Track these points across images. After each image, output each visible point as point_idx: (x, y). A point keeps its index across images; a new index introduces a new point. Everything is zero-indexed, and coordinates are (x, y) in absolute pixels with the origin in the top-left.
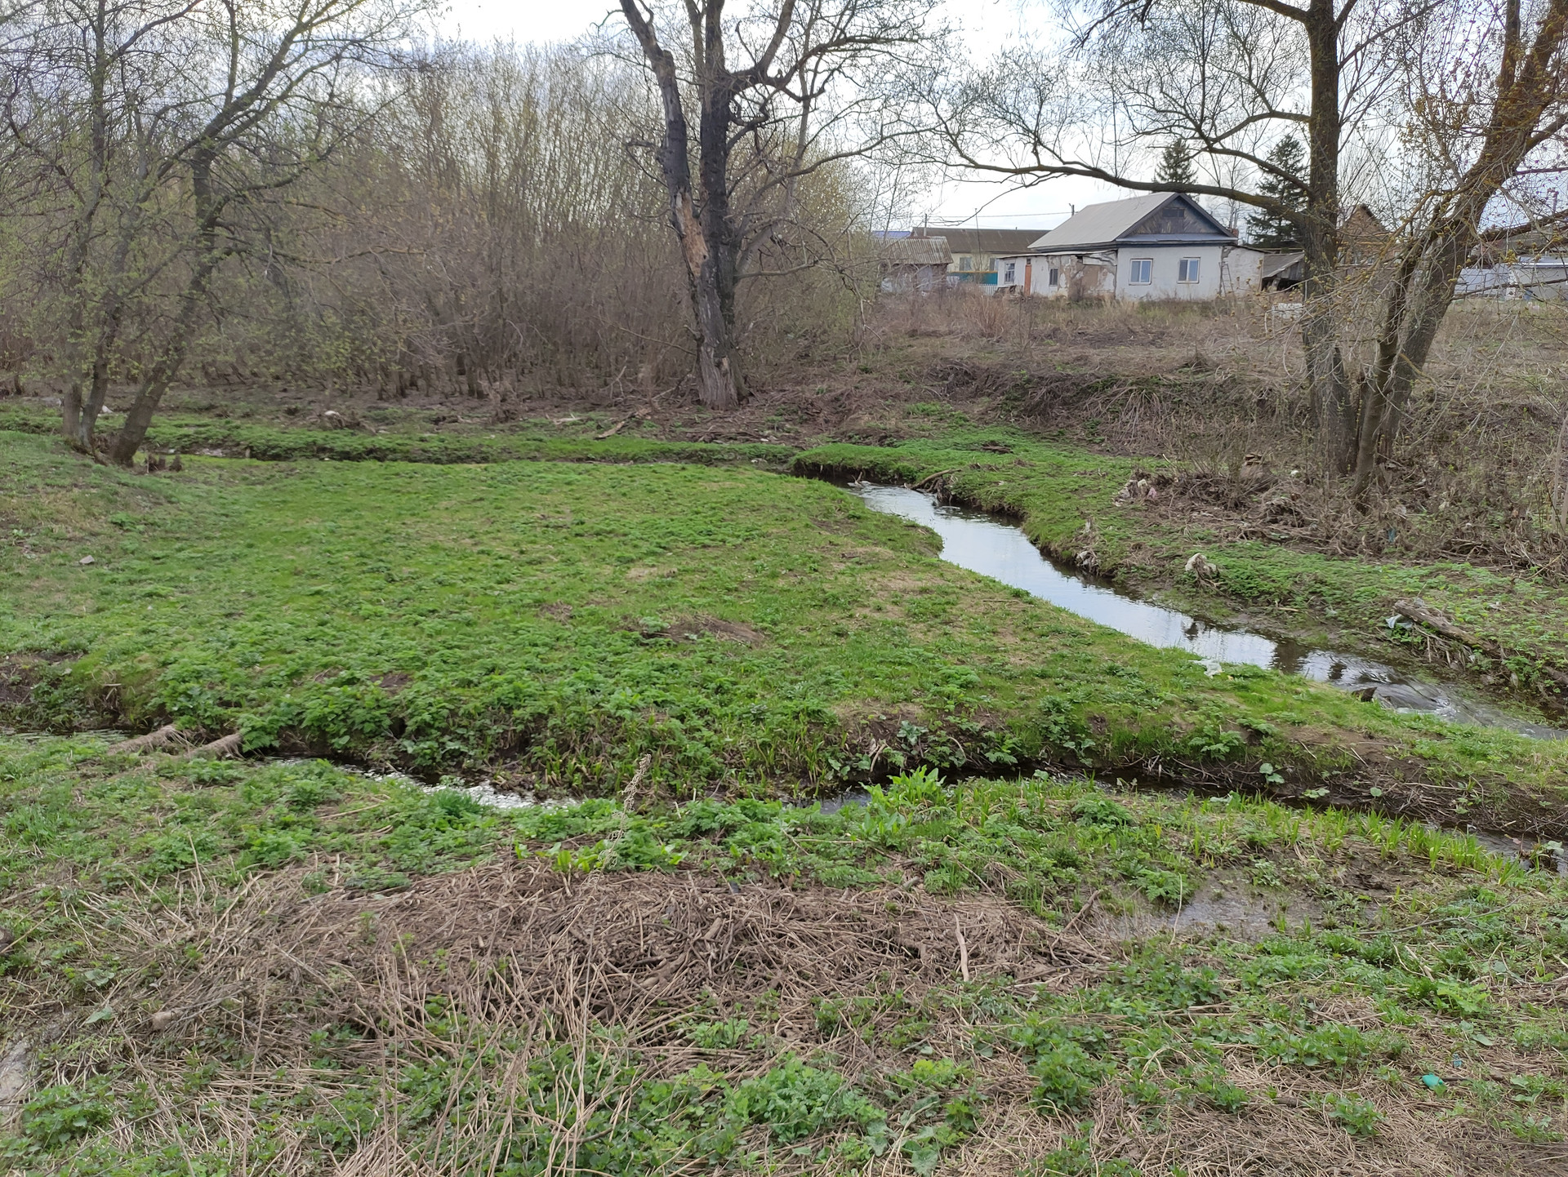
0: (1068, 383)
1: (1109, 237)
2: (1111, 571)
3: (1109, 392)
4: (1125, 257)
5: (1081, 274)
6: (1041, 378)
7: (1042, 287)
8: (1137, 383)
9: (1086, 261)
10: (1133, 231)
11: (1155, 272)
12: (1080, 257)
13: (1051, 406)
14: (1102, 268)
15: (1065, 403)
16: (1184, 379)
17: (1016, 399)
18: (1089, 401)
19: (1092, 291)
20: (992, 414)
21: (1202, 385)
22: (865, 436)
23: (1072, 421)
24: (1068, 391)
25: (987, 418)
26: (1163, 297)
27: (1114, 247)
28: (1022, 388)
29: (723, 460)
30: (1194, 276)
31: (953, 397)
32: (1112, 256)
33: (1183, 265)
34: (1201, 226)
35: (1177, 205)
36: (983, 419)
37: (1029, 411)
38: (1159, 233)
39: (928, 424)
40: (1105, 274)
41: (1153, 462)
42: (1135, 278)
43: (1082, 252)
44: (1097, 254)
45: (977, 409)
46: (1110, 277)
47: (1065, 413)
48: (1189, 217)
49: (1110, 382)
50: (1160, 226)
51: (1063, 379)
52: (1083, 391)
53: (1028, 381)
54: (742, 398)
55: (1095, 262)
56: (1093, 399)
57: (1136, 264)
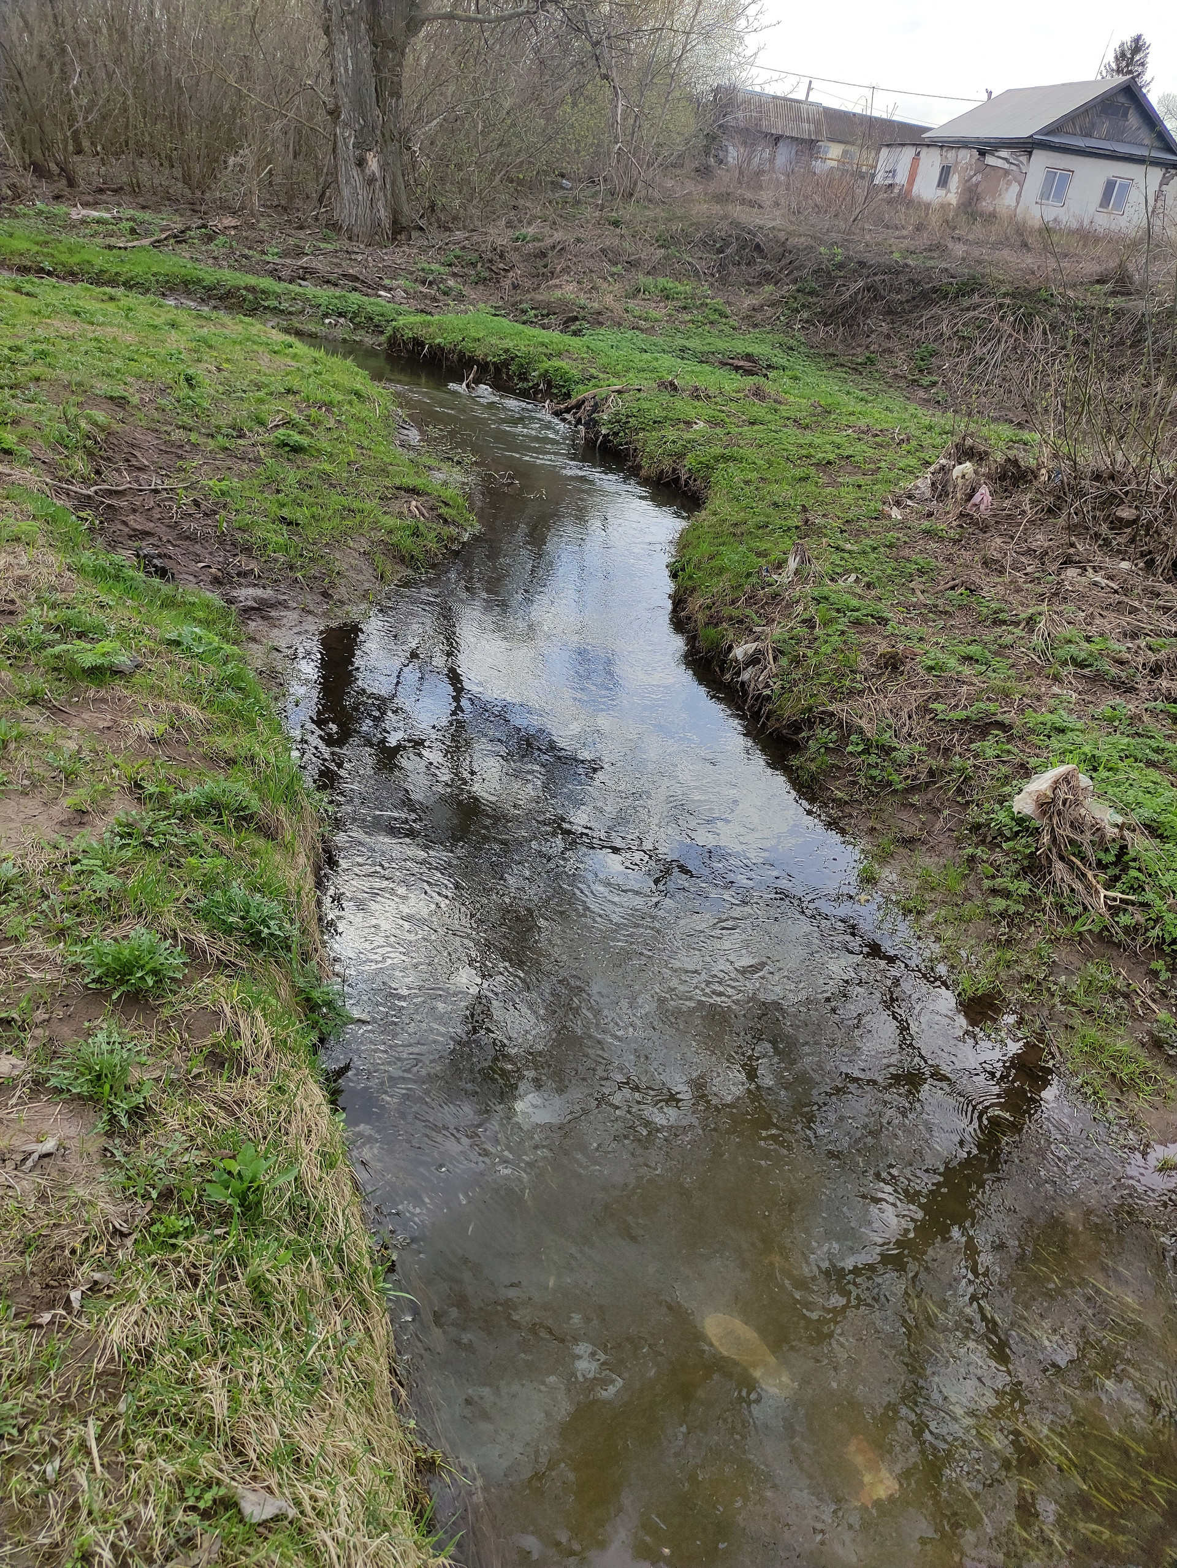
0: (903, 278)
1: (1024, 130)
2: (796, 727)
3: (966, 302)
4: (1041, 160)
5: (979, 177)
6: (862, 264)
7: (926, 189)
8: (1013, 296)
9: (990, 160)
10: (1055, 128)
11: (1074, 191)
12: (982, 153)
13: (866, 313)
14: (1007, 172)
15: (889, 312)
16: (1091, 300)
17: (812, 293)
18: (927, 314)
19: (986, 205)
20: (769, 311)
21: (1118, 314)
22: (545, 314)
23: (894, 344)
24: (899, 291)
25: (759, 317)
26: (1074, 225)
27: (1027, 146)
28: (827, 275)
29: (277, 311)
30: (1119, 205)
31: (724, 281)
32: (1024, 159)
33: (1110, 186)
34: (1145, 136)
35: (1122, 99)
36: (751, 320)
37: (829, 317)
38: (1089, 135)
39: (659, 312)
40: (1009, 183)
41: (1007, 431)
42: (1045, 195)
43: (985, 148)
44: (1004, 153)
45: (750, 301)
46: (1015, 188)
47: (885, 327)
48: (1133, 120)
49: (970, 287)
50: (1093, 125)
51: (894, 271)
52: (924, 295)
53: (840, 266)
54: (399, 230)
55: (1000, 163)
56: (935, 310)
57: (1051, 173)
